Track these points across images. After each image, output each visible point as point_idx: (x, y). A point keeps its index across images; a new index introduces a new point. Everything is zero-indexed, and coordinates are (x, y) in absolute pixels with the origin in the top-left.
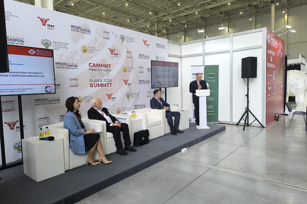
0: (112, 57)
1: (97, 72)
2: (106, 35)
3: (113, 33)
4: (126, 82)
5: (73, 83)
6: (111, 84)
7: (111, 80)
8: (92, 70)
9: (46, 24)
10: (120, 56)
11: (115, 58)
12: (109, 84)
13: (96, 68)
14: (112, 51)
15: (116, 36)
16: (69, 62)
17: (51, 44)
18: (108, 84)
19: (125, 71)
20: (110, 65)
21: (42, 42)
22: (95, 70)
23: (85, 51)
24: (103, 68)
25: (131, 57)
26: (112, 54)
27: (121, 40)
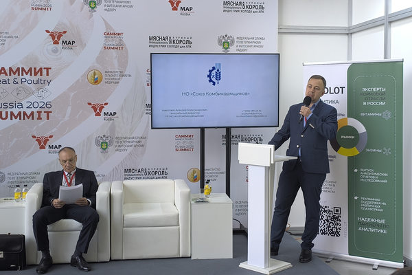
0: (55, 51)
6: (48, 113)
13: (7, 78)
14: (56, 37)
20: (47, 69)
22: (6, 82)
24: (28, 77)
26: (56, 43)
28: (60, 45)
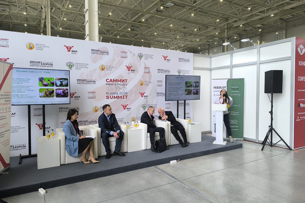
0: (129, 73)
1: (113, 87)
2: (124, 55)
3: (131, 52)
4: (142, 95)
5: (91, 95)
6: (126, 96)
7: (126, 93)
8: (109, 84)
9: (71, 51)
10: (138, 72)
11: (132, 74)
12: (125, 96)
13: (112, 83)
14: (129, 68)
15: (134, 55)
16: (89, 78)
17: (74, 65)
18: (123, 96)
19: (142, 85)
20: (126, 80)
21: (67, 64)
22: (112, 85)
23: (103, 69)
24: (119, 83)
25: (149, 72)
26: (129, 70)
27: (139, 58)
28: (130, 71)
